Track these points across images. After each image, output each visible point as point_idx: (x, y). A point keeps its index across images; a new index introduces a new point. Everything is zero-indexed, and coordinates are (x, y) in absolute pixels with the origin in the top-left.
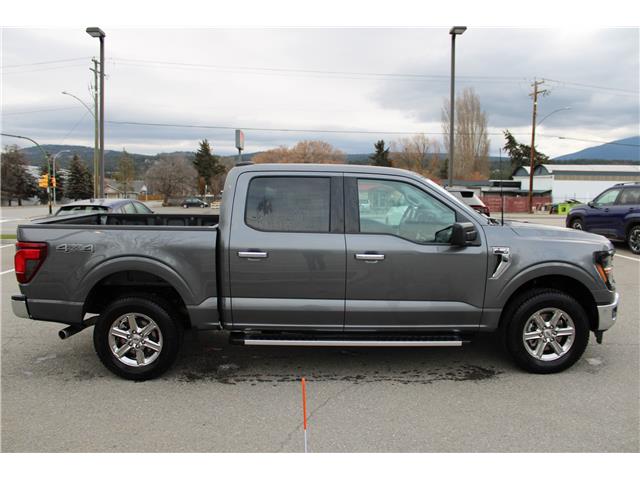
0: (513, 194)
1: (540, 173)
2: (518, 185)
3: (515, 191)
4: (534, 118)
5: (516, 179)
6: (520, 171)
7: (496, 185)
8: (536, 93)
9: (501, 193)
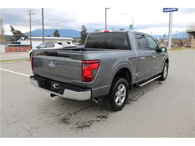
0: (19, 46)
1: (27, 39)
2: (20, 43)
3: (19, 45)
4: (30, 21)
5: (18, 41)
6: (20, 39)
7: (12, 43)
8: (30, 14)
9: (14, 46)
